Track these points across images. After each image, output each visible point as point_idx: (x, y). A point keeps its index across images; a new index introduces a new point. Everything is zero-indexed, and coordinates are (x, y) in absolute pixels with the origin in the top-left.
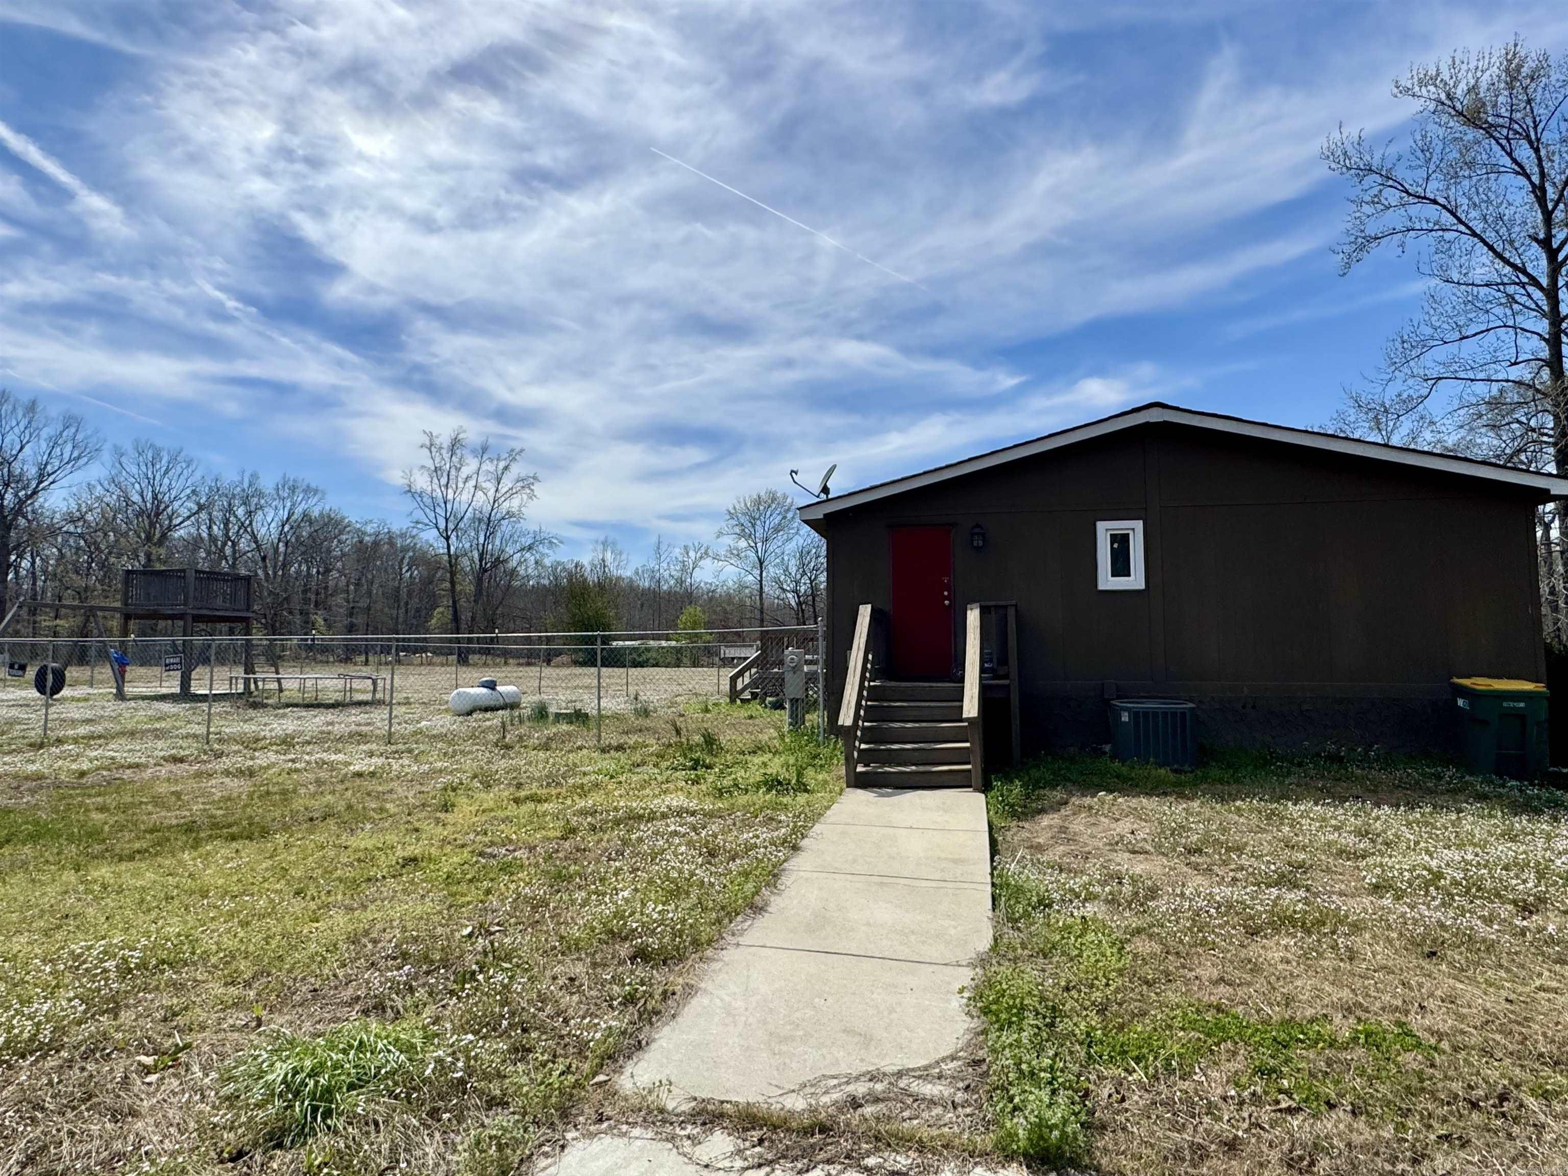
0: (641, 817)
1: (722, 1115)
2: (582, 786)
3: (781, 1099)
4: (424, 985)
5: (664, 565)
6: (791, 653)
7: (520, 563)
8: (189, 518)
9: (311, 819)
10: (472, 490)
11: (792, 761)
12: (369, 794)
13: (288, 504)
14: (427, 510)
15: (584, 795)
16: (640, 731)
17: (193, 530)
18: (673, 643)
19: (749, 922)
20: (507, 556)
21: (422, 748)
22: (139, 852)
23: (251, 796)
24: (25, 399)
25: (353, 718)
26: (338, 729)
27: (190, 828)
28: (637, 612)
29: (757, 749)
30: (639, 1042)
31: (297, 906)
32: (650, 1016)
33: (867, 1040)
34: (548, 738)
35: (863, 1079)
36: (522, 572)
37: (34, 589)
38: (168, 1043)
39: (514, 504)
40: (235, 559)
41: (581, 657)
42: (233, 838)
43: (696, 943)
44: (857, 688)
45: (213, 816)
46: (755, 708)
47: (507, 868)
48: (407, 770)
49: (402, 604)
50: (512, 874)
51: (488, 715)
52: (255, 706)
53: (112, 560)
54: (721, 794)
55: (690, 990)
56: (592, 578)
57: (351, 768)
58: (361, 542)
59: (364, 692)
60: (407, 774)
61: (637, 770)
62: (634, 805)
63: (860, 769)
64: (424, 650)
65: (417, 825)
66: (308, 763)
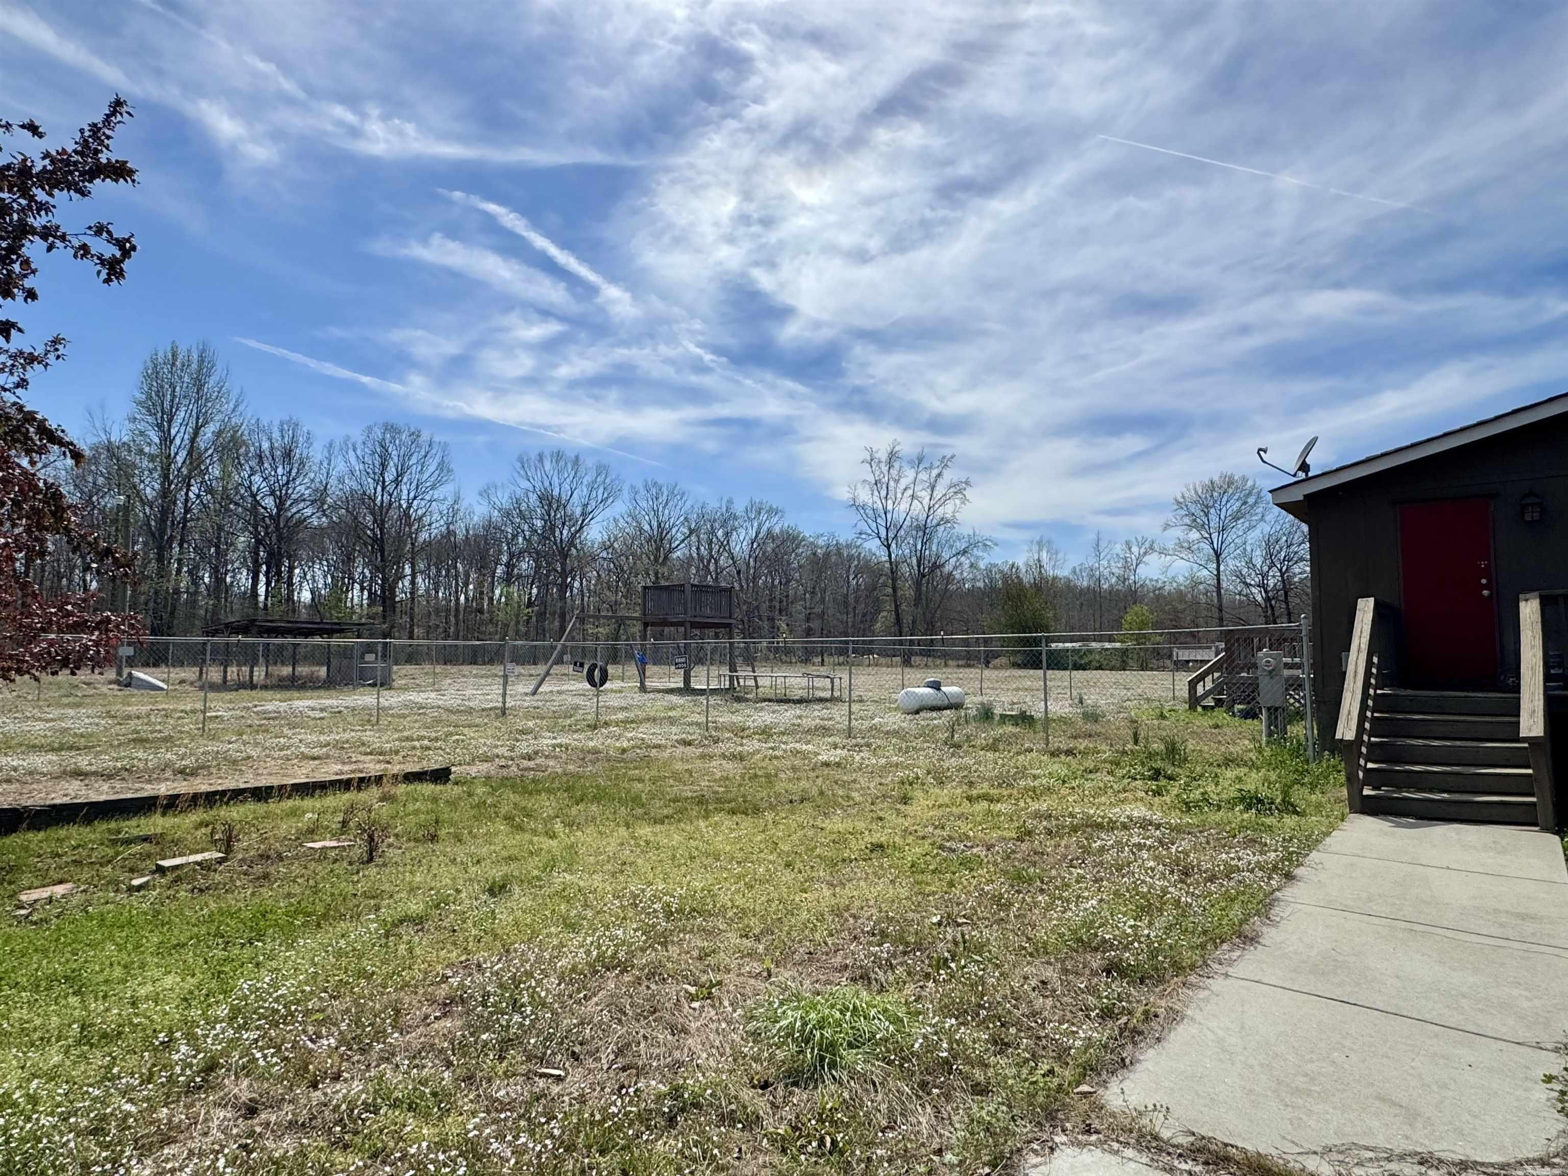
0: (1100, 826)
1: (1227, 1159)
2: (1034, 789)
3: (1300, 1158)
4: (901, 964)
5: (1105, 563)
6: (1265, 656)
7: (955, 568)
8: (683, 541)
9: (791, 802)
10: (909, 500)
11: (1273, 776)
12: (836, 782)
13: (756, 524)
14: (870, 521)
15: (1036, 797)
16: (1090, 736)
17: (687, 552)
18: (1118, 645)
19: (1238, 953)
20: (942, 561)
21: (879, 742)
22: (667, 817)
23: (743, 776)
24: (572, 456)
25: (816, 713)
26: (807, 723)
27: (701, 801)
28: (1076, 614)
29: (1229, 761)
30: (1123, 1060)
31: (788, 876)
32: (1134, 1034)
33: (1411, 1115)
34: (995, 740)
35: (1409, 1159)
36: (958, 576)
37: (582, 604)
38: (704, 978)
39: (947, 510)
40: (717, 574)
41: (1019, 659)
42: (733, 812)
43: (1178, 968)
44: (1359, 696)
45: (717, 792)
46: (1221, 716)
47: (967, 864)
48: (867, 762)
49: (850, 609)
50: (972, 870)
51: (934, 714)
52: (739, 700)
53: (633, 579)
54: (1189, 809)
55: (1175, 1016)
56: (1027, 579)
57: (820, 757)
58: (815, 554)
59: (824, 689)
60: (867, 766)
61: (1090, 776)
62: (1092, 812)
63: (1367, 792)
64: (870, 652)
65: (881, 814)
66: (785, 751)
